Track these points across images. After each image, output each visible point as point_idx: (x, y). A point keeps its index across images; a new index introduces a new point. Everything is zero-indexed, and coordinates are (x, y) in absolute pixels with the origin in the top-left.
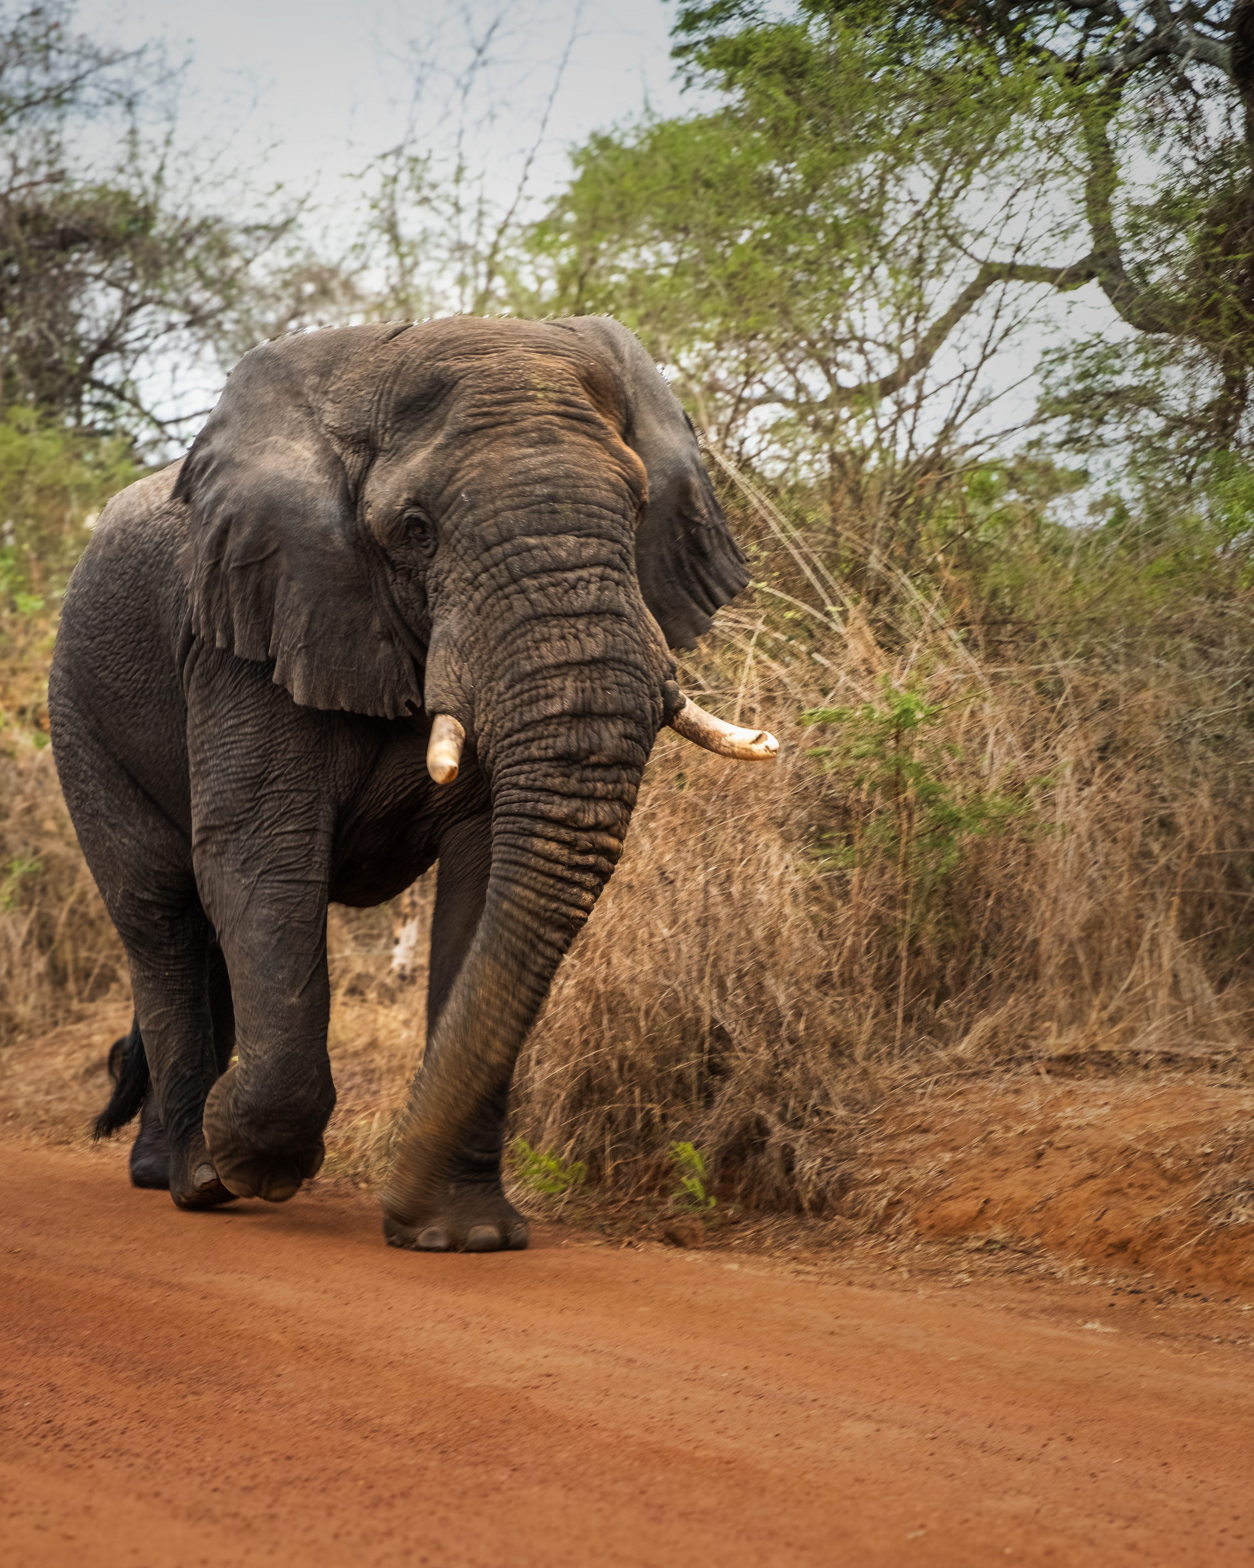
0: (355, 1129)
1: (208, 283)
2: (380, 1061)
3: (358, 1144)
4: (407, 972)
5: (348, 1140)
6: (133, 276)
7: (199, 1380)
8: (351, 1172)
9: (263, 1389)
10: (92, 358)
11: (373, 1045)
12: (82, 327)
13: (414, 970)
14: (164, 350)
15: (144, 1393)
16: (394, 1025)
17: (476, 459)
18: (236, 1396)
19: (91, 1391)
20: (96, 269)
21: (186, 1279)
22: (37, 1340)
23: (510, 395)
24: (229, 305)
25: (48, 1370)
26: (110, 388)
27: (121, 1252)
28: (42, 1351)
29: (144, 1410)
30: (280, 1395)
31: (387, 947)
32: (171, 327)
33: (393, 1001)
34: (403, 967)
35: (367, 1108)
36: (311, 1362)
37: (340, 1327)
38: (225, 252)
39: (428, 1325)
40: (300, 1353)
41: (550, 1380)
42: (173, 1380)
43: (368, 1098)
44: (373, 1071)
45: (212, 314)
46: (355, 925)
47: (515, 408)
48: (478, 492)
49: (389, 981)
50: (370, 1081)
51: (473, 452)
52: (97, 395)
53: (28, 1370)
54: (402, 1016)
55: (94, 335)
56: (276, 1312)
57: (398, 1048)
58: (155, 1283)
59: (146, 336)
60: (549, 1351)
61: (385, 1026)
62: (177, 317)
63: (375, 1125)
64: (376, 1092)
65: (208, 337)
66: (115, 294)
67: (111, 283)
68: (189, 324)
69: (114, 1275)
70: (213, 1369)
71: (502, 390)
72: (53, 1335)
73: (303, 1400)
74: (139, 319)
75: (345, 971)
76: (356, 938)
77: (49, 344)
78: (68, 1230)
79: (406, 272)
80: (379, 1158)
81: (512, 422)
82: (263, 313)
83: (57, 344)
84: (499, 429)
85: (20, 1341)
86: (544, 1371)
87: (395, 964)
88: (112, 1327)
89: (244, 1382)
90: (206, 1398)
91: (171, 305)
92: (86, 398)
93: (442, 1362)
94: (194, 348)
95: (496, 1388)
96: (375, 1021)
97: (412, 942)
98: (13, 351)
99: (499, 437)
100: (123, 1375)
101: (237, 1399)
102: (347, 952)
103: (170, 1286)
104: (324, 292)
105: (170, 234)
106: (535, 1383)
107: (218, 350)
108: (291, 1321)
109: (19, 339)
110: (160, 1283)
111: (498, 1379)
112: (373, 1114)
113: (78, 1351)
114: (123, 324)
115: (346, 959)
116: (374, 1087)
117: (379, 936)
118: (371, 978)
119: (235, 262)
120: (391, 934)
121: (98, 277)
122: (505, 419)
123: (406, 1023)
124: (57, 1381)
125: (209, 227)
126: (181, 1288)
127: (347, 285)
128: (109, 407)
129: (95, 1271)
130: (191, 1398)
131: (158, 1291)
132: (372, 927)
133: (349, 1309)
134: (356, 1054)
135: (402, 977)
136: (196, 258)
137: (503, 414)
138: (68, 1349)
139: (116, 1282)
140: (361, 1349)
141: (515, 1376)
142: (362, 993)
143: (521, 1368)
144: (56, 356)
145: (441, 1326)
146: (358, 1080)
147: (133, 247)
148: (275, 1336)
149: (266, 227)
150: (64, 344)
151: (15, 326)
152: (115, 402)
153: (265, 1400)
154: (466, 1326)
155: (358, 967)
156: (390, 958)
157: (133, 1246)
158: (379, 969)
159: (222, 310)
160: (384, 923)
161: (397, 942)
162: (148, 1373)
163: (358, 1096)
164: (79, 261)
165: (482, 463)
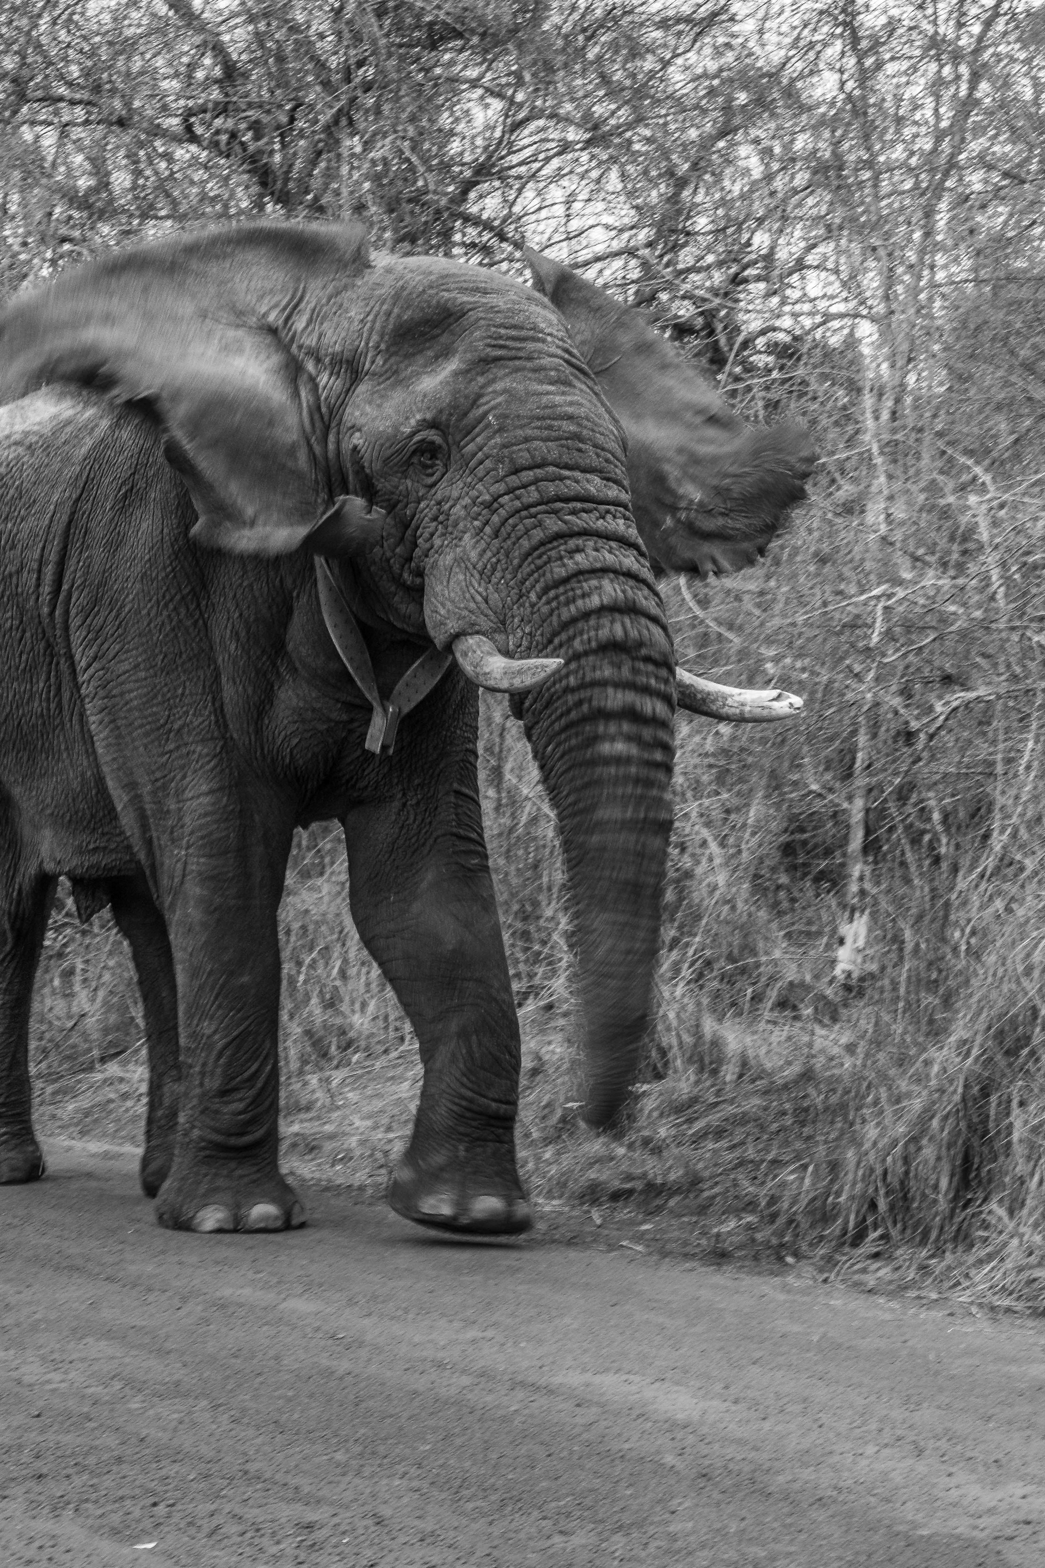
0: (783, 1185)
1: (613, 92)
2: (817, 1099)
3: (786, 1205)
4: (854, 982)
5: (773, 1200)
6: (520, 82)
7: (568, 1515)
8: (774, 1241)
9: (651, 1530)
10: (468, 186)
11: (807, 1076)
12: (455, 146)
13: (862, 979)
14: (558, 176)
15: (496, 1530)
16: (836, 1051)
17: (499, 386)
18: (617, 1537)
19: (428, 1525)
20: (472, 73)
21: (557, 1380)
22: (361, 1454)
23: (523, 333)
24: (640, 120)
25: (374, 1496)
26: (487, 226)
27: (474, 1341)
28: (367, 1471)
29: (496, 1553)
30: (673, 1538)
31: (828, 947)
32: (565, 147)
33: (835, 1019)
34: (849, 975)
35: (798, 1158)
36: (716, 1495)
37: (755, 1449)
38: (636, 52)
39: (870, 1450)
40: (702, 1483)
41: (1028, 1529)
42: (536, 1514)
43: (798, 1145)
44: (806, 1110)
45: (618, 131)
46: (787, 918)
47: (531, 346)
48: (506, 417)
49: (829, 992)
50: (803, 1124)
51: (493, 381)
52: (472, 232)
53: (349, 1496)
54: (844, 1040)
55: (468, 158)
56: (672, 1426)
57: (839, 1080)
58: (515, 1385)
59: (534, 158)
60: (1029, 1489)
61: (823, 1051)
62: (572, 134)
63: (807, 1181)
64: (809, 1138)
65: (613, 160)
66: (497, 105)
67: (490, 92)
68: (589, 143)
69: (464, 1372)
70: (588, 1502)
71: (514, 327)
72: (382, 1449)
73: (703, 1546)
74: (525, 137)
75: (773, 979)
76: (788, 936)
77: (412, 169)
78: (406, 1311)
79: (864, 77)
80: (812, 1226)
81: (530, 359)
82: (683, 130)
83: (421, 169)
84: (517, 363)
85: (339, 1456)
86: (1021, 1516)
87: (838, 971)
88: (458, 1441)
89: (627, 1519)
90: (578, 1540)
91: (568, 120)
92: (457, 237)
93: (888, 1501)
94: (595, 174)
95: (958, 1538)
96: (810, 1045)
97: (861, 943)
98: (367, 177)
99: (517, 370)
100: (470, 1506)
101: (618, 1542)
102: (777, 954)
103: (535, 1388)
104: (761, 103)
105: (566, 28)
106: (1009, 1532)
107: (624, 176)
108: (691, 1439)
109: (374, 162)
110: (523, 1384)
111: (962, 1526)
112: (805, 1167)
113: (413, 1471)
114: (506, 144)
115: (775, 963)
116: (807, 1131)
117: (819, 934)
118: (807, 988)
119: (649, 63)
120: (834, 931)
121: (474, 83)
122: (521, 354)
123: (850, 1049)
124: (386, 1511)
125: (616, 20)
126: (550, 1391)
127: (790, 93)
128: (486, 250)
129: (440, 1365)
130: (557, 1539)
131: (520, 1394)
132: (810, 922)
133: (767, 1425)
134: (786, 1087)
135: (847, 988)
136: (599, 58)
137: (519, 349)
138: (401, 1469)
139: (466, 1380)
140: (781, 1479)
141: (982, 1522)
142: (795, 1008)
143: (991, 1511)
144: (420, 183)
145: (886, 1452)
146: (788, 1121)
147: (520, 45)
148: (669, 1459)
149: (688, 20)
150: (430, 169)
151: (368, 145)
152: (494, 242)
153: (653, 1545)
154: (920, 1453)
155: (791, 973)
156: (833, 962)
157: (490, 1333)
158: (817, 977)
159: (630, 126)
160: (825, 917)
161: (841, 942)
162: (503, 1503)
163: (786, 1143)
164: (452, 63)
165: (505, 391)
